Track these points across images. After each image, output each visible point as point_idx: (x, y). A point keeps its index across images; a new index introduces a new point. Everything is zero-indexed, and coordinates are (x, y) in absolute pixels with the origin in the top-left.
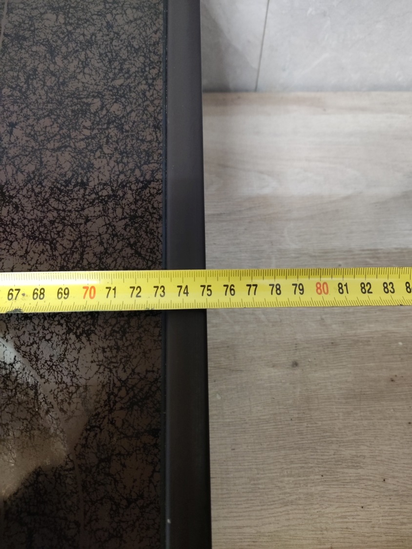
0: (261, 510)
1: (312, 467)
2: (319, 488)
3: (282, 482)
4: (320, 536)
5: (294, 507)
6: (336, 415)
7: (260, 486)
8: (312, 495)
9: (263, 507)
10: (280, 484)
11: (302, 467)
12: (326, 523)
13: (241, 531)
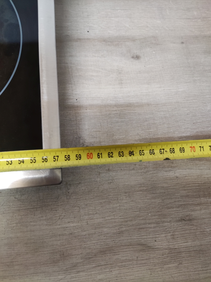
0: (177, 84)
1: (194, 72)
2: (198, 78)
3: (183, 76)
4: (201, 92)
5: (190, 83)
6: (201, 58)
7: (176, 78)
8: (196, 80)
9: (178, 84)
10: (183, 77)
11: (190, 72)
12: (203, 88)
13: (171, 90)
